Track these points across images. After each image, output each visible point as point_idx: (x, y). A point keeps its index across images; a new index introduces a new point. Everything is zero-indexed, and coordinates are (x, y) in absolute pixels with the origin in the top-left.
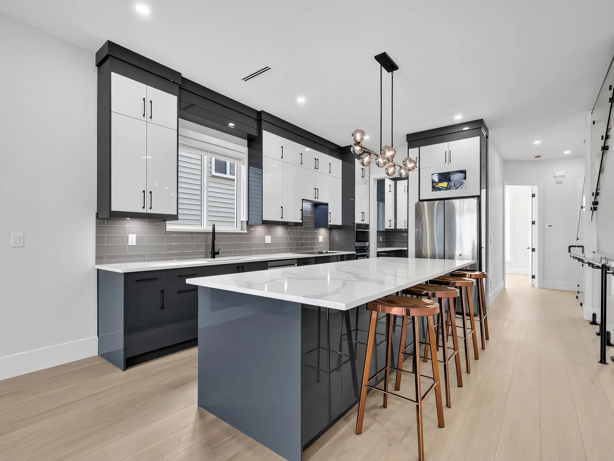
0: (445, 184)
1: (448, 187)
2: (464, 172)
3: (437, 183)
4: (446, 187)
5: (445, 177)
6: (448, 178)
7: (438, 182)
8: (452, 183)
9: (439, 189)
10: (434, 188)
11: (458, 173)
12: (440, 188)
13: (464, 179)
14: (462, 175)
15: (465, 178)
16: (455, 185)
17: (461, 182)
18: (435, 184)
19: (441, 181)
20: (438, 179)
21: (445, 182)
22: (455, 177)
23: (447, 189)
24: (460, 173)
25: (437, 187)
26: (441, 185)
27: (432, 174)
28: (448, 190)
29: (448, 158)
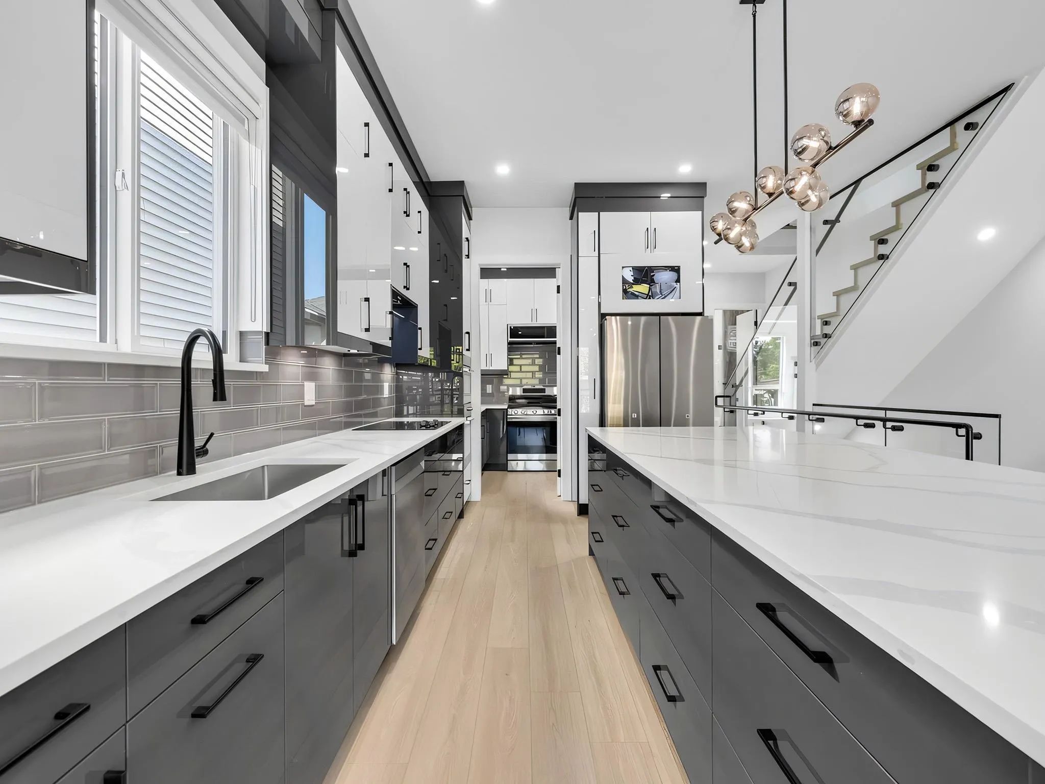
0: (643, 288)
1: (650, 294)
2: (676, 270)
3: (631, 285)
4: (647, 293)
5: (644, 275)
6: (649, 277)
7: (632, 282)
8: (656, 286)
9: (635, 296)
10: (627, 294)
11: (666, 270)
12: (637, 293)
13: (676, 282)
14: (673, 275)
15: (678, 281)
16: (662, 291)
17: (671, 286)
18: (627, 285)
19: (637, 281)
20: (633, 278)
21: (646, 285)
22: (663, 277)
23: (650, 296)
24: (670, 271)
25: (632, 292)
26: (637, 288)
27: (623, 267)
28: (650, 298)
29: (651, 239)
